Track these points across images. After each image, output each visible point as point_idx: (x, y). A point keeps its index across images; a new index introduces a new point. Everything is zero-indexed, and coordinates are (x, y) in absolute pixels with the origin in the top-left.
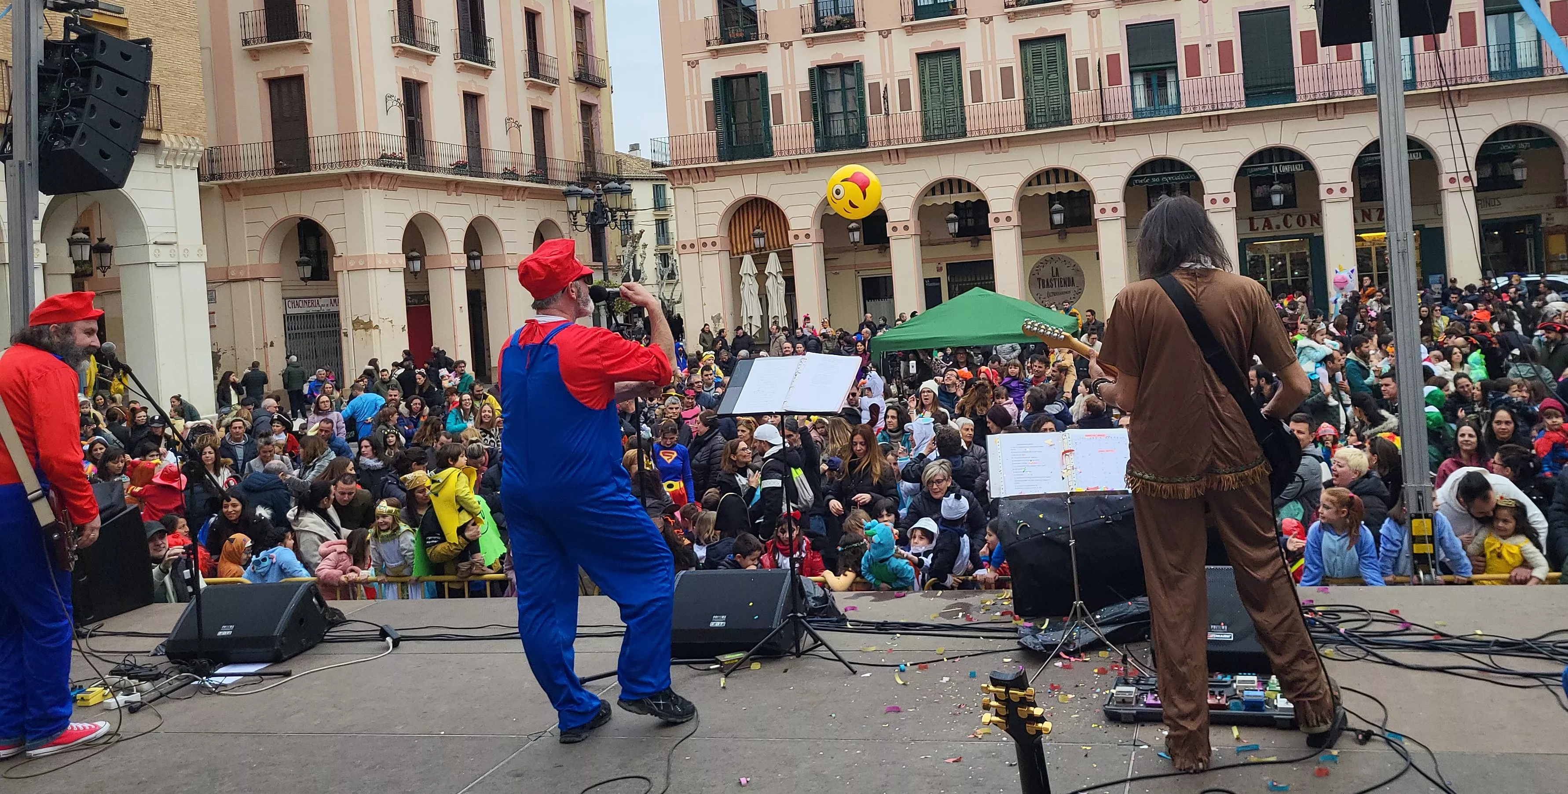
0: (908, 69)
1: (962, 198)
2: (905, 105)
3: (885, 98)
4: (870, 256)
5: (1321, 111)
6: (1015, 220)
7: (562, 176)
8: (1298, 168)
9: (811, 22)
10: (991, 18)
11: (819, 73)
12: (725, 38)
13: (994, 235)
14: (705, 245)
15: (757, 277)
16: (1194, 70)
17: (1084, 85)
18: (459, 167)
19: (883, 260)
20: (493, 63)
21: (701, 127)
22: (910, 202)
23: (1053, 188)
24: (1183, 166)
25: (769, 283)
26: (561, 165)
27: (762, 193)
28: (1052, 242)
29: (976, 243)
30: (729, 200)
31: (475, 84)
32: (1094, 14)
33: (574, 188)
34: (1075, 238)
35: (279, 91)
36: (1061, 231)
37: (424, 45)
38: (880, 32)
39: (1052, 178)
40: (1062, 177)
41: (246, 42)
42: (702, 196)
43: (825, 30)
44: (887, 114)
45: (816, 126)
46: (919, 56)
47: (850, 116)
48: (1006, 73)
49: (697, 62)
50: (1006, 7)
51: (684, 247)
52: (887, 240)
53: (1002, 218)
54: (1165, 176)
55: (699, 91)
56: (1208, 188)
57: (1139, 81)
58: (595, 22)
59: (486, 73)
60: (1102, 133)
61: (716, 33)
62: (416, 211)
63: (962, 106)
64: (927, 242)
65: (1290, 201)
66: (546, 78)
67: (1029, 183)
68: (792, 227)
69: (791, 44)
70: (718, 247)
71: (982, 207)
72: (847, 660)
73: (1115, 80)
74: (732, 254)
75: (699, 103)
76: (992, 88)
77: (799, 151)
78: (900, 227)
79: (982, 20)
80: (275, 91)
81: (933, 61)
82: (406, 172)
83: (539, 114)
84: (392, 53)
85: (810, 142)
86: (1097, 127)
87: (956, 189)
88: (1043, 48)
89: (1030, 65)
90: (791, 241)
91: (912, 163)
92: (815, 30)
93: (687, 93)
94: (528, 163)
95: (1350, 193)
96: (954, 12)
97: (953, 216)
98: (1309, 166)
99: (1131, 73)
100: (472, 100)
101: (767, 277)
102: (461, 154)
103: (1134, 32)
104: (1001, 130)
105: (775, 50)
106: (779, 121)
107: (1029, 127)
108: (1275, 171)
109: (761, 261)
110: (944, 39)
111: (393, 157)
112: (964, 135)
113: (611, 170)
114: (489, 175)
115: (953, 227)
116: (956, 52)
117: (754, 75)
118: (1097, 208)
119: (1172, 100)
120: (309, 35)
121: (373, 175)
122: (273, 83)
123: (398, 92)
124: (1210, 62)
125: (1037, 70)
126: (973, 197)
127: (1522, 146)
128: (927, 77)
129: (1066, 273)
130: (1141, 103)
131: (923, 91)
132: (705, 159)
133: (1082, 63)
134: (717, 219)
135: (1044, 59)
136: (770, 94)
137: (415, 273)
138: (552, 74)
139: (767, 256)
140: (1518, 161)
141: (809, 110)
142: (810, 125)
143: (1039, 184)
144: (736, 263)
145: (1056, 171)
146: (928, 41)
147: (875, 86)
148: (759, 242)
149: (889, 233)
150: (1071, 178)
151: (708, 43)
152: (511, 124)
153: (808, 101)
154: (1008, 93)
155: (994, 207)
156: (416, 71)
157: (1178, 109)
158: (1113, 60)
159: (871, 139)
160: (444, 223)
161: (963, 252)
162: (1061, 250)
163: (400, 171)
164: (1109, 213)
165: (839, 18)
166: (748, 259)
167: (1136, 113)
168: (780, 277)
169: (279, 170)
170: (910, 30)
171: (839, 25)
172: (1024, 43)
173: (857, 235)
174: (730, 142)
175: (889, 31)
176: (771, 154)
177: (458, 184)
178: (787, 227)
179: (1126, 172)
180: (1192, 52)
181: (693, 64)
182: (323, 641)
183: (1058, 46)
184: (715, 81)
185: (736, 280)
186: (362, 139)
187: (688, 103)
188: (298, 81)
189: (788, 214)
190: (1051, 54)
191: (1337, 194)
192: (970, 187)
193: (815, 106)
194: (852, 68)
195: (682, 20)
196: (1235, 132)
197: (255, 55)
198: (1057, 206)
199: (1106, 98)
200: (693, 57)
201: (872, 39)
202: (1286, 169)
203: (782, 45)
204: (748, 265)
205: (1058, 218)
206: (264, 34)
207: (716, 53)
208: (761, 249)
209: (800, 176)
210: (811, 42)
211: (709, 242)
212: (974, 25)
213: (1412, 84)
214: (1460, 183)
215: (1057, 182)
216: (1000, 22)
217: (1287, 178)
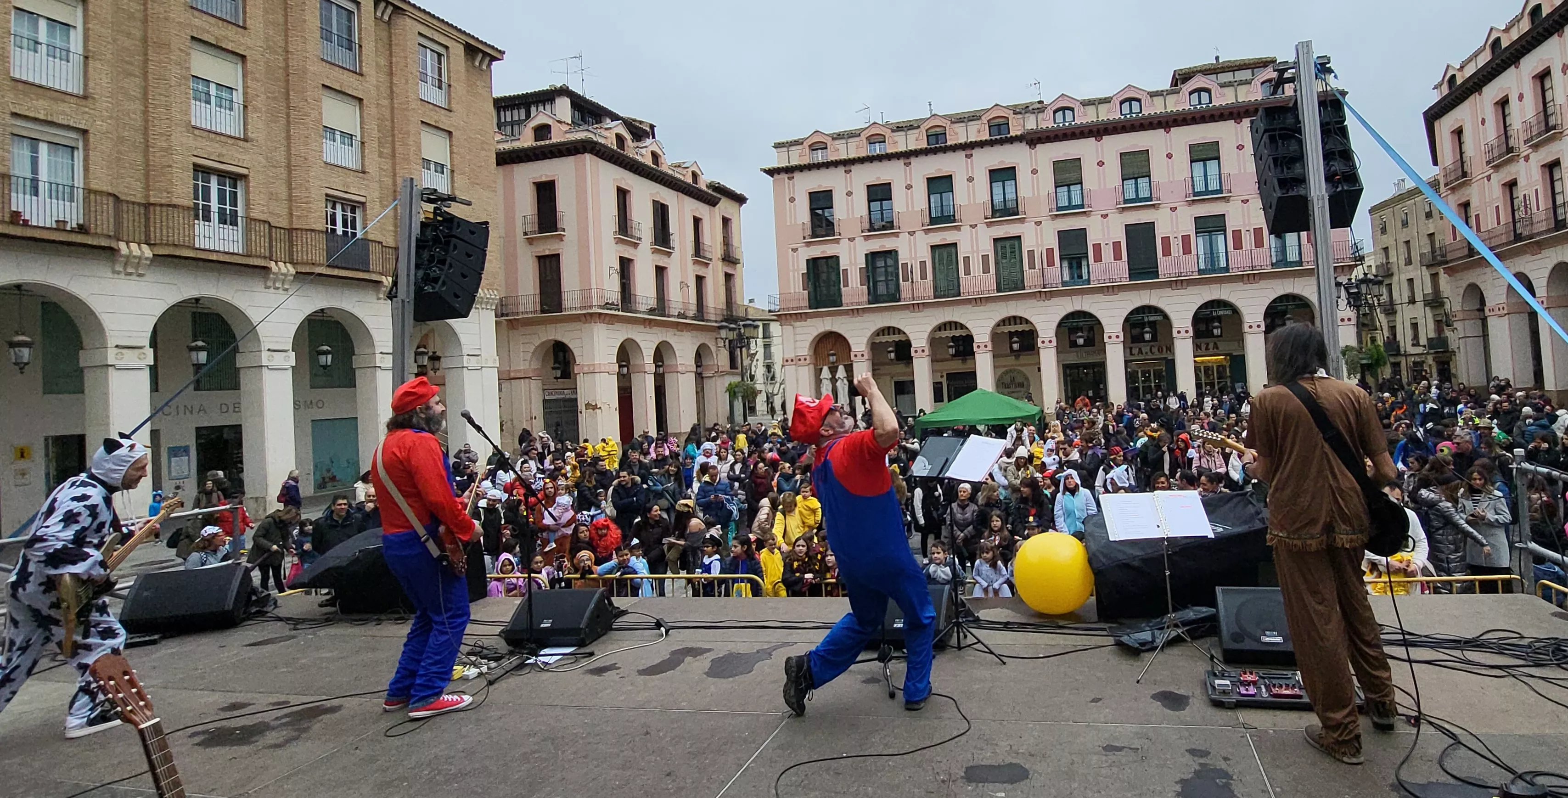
0: (925, 255)
1: (958, 333)
2: (924, 276)
3: (912, 272)
4: (900, 368)
5: (1174, 285)
6: (990, 348)
7: (712, 317)
8: (1159, 318)
9: (867, 225)
10: (976, 225)
11: (872, 257)
12: (814, 235)
13: (977, 356)
14: (800, 360)
15: (831, 379)
16: (1098, 258)
17: (1032, 266)
18: (651, 311)
19: (908, 370)
20: (673, 248)
21: (799, 288)
22: (926, 335)
23: (1013, 328)
24: (1091, 316)
25: (838, 384)
26: (712, 311)
27: (835, 329)
28: (1011, 361)
29: (964, 361)
30: (816, 333)
31: (662, 261)
32: (1038, 223)
33: (724, 324)
34: (1025, 359)
35: (545, 263)
36: (1017, 354)
37: (632, 237)
38: (909, 233)
39: (1012, 322)
40: (1018, 321)
41: (525, 234)
42: (798, 330)
43: (875, 230)
44: (912, 282)
45: (869, 288)
46: (932, 247)
47: (890, 283)
48: (985, 258)
49: (797, 249)
50: (986, 218)
51: (787, 361)
52: (911, 358)
53: (982, 346)
54: (1080, 321)
55: (798, 266)
56: (1107, 330)
57: (1065, 264)
58: (734, 225)
59: (669, 254)
60: (1043, 295)
61: (809, 232)
62: (625, 337)
63: (958, 278)
64: (935, 360)
65: (1154, 338)
66: (704, 258)
67: (998, 325)
68: (853, 349)
69: (854, 239)
70: (808, 361)
71: (969, 339)
72: (996, 652)
73: (1051, 263)
74: (815, 365)
75: (798, 274)
76: (976, 266)
77: (858, 303)
78: (919, 350)
79: (971, 226)
80: (542, 264)
81: (941, 250)
82: (620, 313)
83: (700, 279)
84: (613, 242)
85: (865, 298)
86: (1040, 292)
87: (953, 327)
88: (1008, 244)
89: (1000, 254)
90: (853, 358)
91: (928, 312)
92: (869, 231)
93: (791, 268)
94: (692, 310)
95: (1191, 333)
96: (954, 221)
97: (952, 344)
98: (1166, 317)
99: (1061, 259)
100: (660, 271)
101: (837, 381)
102: (653, 303)
103: (1063, 236)
104: (982, 292)
105: (844, 242)
106: (846, 285)
107: (999, 290)
108: (1146, 320)
109: (833, 370)
110: (948, 237)
111: (613, 304)
112: (959, 295)
113: (742, 314)
114: (669, 316)
115: (952, 351)
116: (955, 245)
117: (832, 257)
118: (1039, 340)
119: (1085, 277)
120: (564, 230)
121: (600, 314)
122: (541, 259)
123: (617, 265)
124: (1107, 254)
125: (1004, 256)
126: (963, 333)
127: (1290, 307)
128: (937, 260)
129: (1019, 379)
130: (1066, 277)
131: (934, 268)
132: (800, 308)
133: (1031, 253)
134: (808, 344)
135: (1008, 250)
136: (842, 268)
137: (624, 375)
138: (708, 255)
139: (837, 367)
140: (1288, 316)
141: (865, 278)
142: (865, 287)
143: (1004, 325)
144: (818, 372)
145: (1015, 317)
146: (938, 238)
147: (905, 265)
148: (832, 359)
149: (913, 354)
150: (1024, 322)
151: (804, 238)
152: (683, 285)
153: (864, 273)
154: (986, 270)
155: (977, 339)
156: (628, 252)
157: (1088, 281)
158: (1050, 251)
159: (903, 296)
160: (642, 345)
161: (957, 366)
162: (1016, 365)
163: (616, 313)
164: (1047, 344)
165: (884, 223)
166: (825, 369)
167: (1064, 284)
168: (845, 381)
169: (543, 311)
170: (927, 231)
171: (884, 228)
172: (996, 240)
173: (893, 355)
174: (816, 297)
175: (914, 232)
176: (841, 305)
177: (651, 320)
178: (850, 350)
179: (1058, 319)
180: (1097, 247)
181: (795, 250)
182: (612, 629)
183: (1016, 243)
184: (807, 260)
185: (818, 382)
186: (594, 293)
187: (791, 274)
188: (556, 257)
189: (851, 341)
190: (1012, 247)
191: (1183, 334)
192: (962, 327)
193: (868, 277)
194: (892, 254)
195: (788, 224)
196: (1123, 295)
197: (530, 241)
198: (1015, 339)
199: (1046, 273)
200: (794, 246)
201: (904, 236)
202: (1152, 319)
203: (849, 239)
204: (826, 373)
205: (1016, 346)
206: (537, 229)
207: (809, 244)
208: (833, 363)
209: (859, 319)
210: (867, 238)
211: (802, 358)
212: (966, 229)
213: (1227, 269)
214: (1255, 329)
215: (1015, 324)
216: (982, 227)
217: (1152, 324)
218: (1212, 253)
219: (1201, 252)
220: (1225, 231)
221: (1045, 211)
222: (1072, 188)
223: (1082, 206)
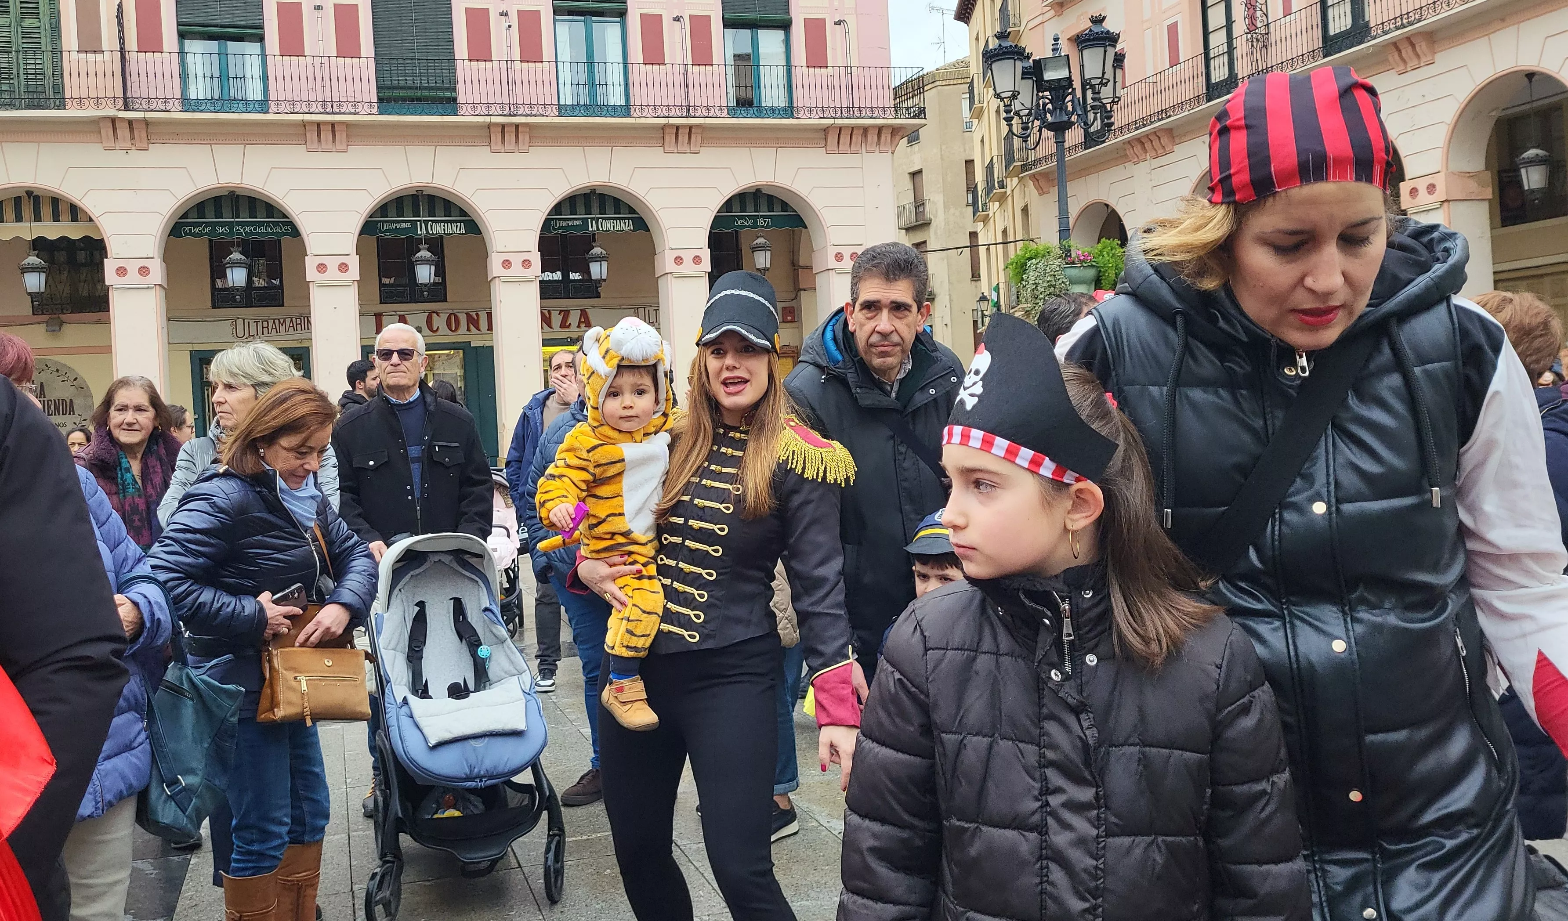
5: (496, 136)
8: (457, 229)
16: (292, 42)
17: (90, 43)
23: (26, 231)
24: (271, 209)
34: (76, 333)
36: (42, 305)
39: (27, 211)
54: (238, 223)
56: (314, 247)
57: (195, 49)
60: (123, 131)
73: (149, 42)
86: (113, 120)
95: (537, 269)
98: (473, 228)
99: (181, 34)
108: (423, 229)
118: (110, 268)
119: (253, 89)
124: (319, 32)
127: (762, 222)
129: (58, 391)
130: (197, 86)
133: (87, 6)
140: (752, 244)
145: (34, 196)
150: (65, 214)
157: (263, 104)
158: (147, 8)
162: (51, 351)
164: (133, 277)
167: (189, 103)
180: (290, 13)
191: (515, 269)
196: (361, 153)
198: (33, 259)
199: (132, 68)
202: (438, 229)
205: (36, 281)
213: (626, 110)
214: (688, 266)
215: (38, 218)
217: (436, 245)
218: (590, 63)
219: (565, 54)
220: (622, 14)
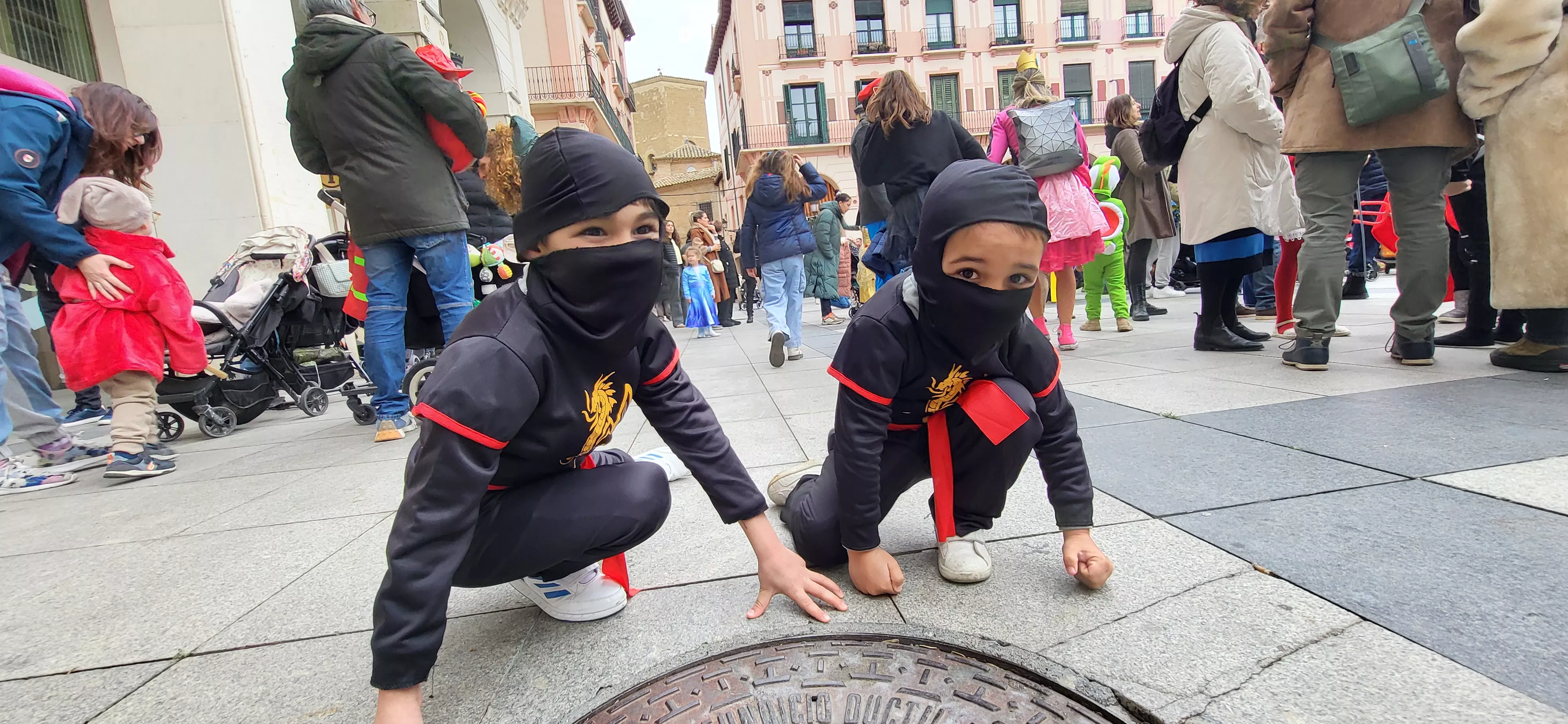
9: (857, 46)
10: (980, 53)
12: (791, 55)
16: (1102, 96)
21: (774, 120)
32: (1045, 55)
38: (906, 58)
43: (866, 53)
46: (931, 77)
48: (989, 92)
49: (769, 71)
50: (990, 46)
55: (771, 94)
57: (1069, 101)
61: (783, 50)
69: (841, 62)
75: (772, 102)
76: (980, 102)
79: (974, 54)
81: (939, 82)
89: (1002, 89)
92: (860, 53)
93: (764, 95)
103: (1067, 70)
105: (829, 66)
106: (834, 119)
110: (950, 65)
116: (956, 75)
117: (816, 84)
128: (936, 92)
136: (827, 98)
146: (938, 66)
151: (778, 58)
154: (989, 105)
165: (878, 44)
170: (926, 57)
171: (880, 50)
172: (1000, 72)
175: (912, 58)
176: (828, 142)
180: (1101, 85)
181: (767, 73)
184: (784, 86)
187: (764, 103)
195: (757, 38)
200: (766, 68)
203: (835, 63)
207: (786, 65)
210: (858, 61)
212: (968, 57)
216: (985, 57)
221: (1051, 42)
222: (1075, 17)
223: (1086, 37)
